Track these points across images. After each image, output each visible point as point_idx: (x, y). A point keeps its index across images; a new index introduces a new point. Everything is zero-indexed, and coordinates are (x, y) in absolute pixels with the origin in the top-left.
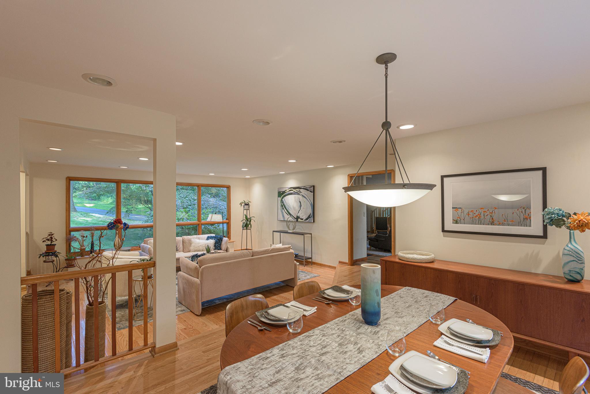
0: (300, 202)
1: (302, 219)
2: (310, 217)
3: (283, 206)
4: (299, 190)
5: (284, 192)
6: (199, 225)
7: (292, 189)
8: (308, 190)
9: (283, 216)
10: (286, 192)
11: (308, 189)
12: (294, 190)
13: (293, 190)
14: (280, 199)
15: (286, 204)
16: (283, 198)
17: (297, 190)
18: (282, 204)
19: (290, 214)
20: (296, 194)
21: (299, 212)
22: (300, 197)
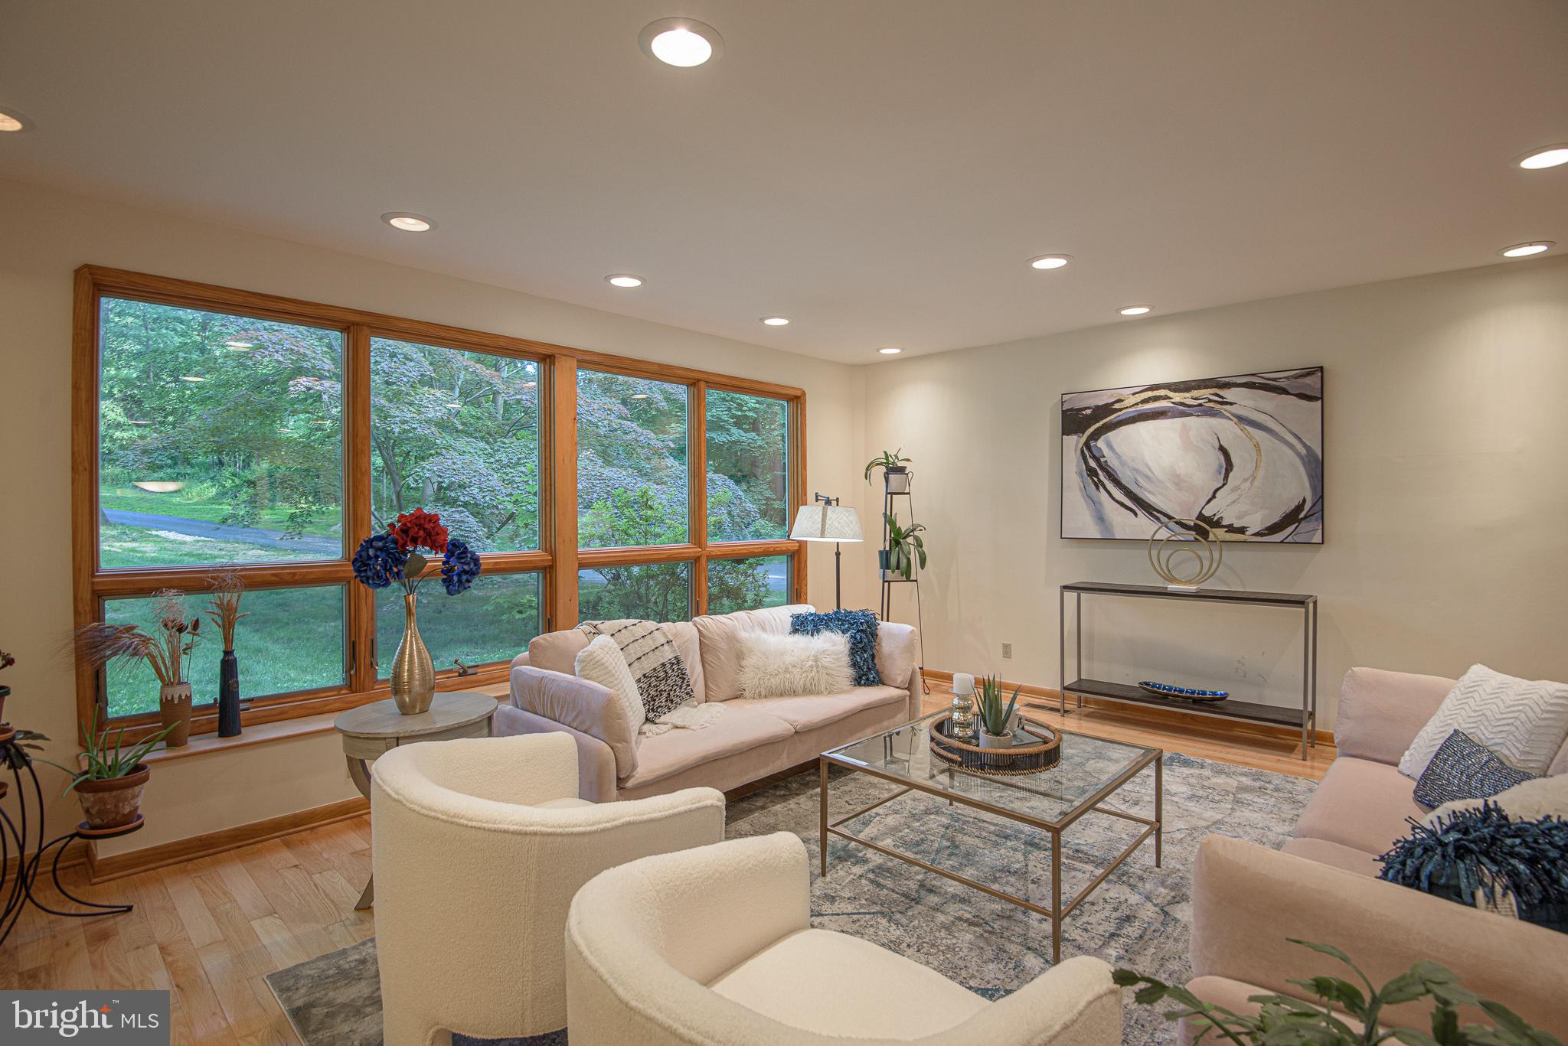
0: (1222, 449)
1: (1242, 530)
2: (1300, 521)
3: (1097, 475)
4: (1216, 395)
5: (1107, 409)
6: (697, 559)
7: (1162, 392)
8: (1284, 391)
9: (1101, 518)
10: (1116, 406)
11: (1283, 384)
12: (1177, 397)
13: (1171, 394)
14: (1074, 442)
15: (1123, 464)
16: (1095, 436)
17: (1195, 393)
18: (1092, 464)
19: (1149, 509)
20: (1190, 415)
21: (1214, 496)
22: (1227, 430)
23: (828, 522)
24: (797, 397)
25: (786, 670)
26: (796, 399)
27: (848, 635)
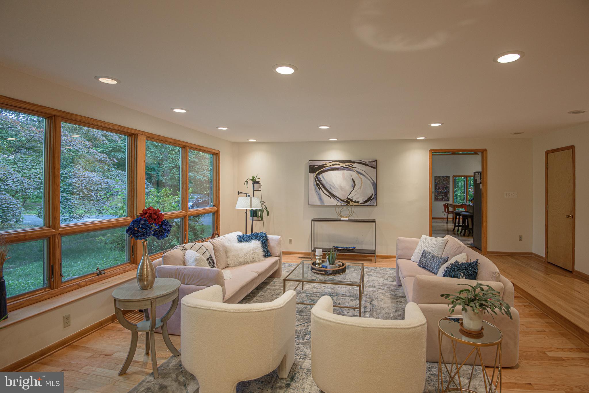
0: (353, 180)
1: (358, 202)
2: (371, 200)
3: (319, 186)
4: (351, 165)
5: (321, 167)
6: (185, 217)
7: (337, 163)
8: (367, 165)
9: (320, 199)
10: (325, 166)
11: (367, 163)
12: (341, 164)
13: (340, 164)
14: (312, 175)
15: (327, 183)
16: (319, 174)
17: (346, 164)
18: (318, 182)
19: (334, 196)
20: (345, 170)
21: (351, 193)
22: (354, 175)
23: (252, 203)
24: (217, 154)
25: (245, 255)
26: (216, 155)
27: (260, 241)
